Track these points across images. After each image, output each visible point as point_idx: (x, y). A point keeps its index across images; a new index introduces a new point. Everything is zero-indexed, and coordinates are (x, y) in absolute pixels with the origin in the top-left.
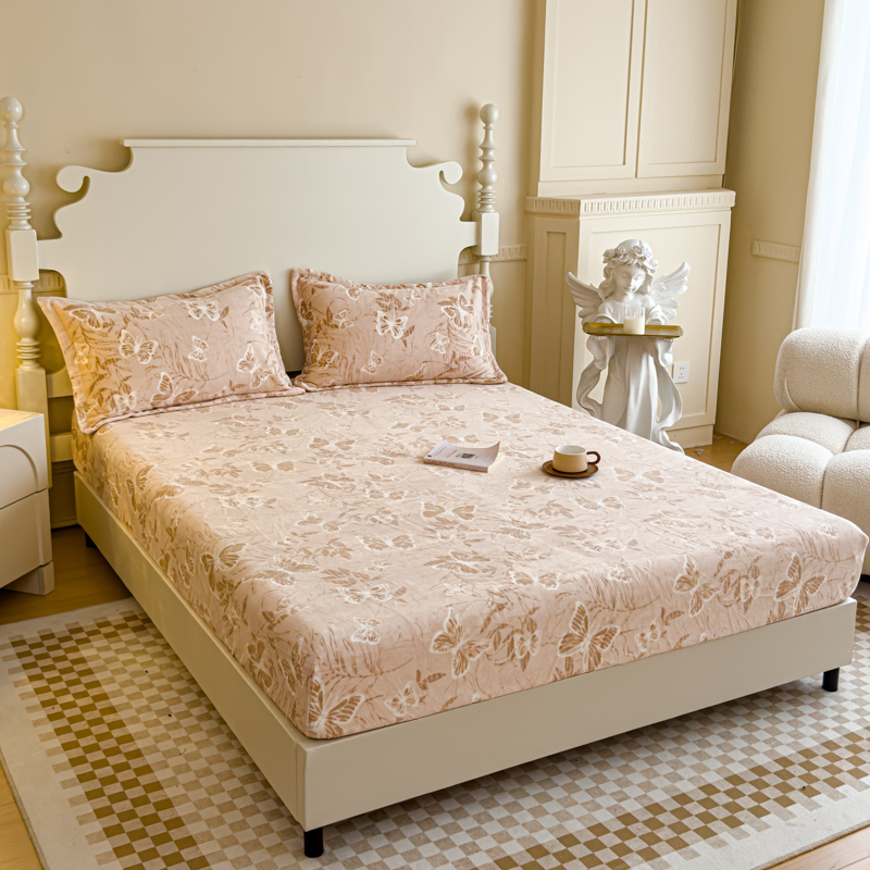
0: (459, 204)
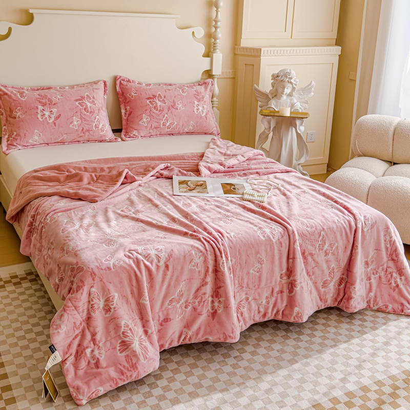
0: (202, 49)
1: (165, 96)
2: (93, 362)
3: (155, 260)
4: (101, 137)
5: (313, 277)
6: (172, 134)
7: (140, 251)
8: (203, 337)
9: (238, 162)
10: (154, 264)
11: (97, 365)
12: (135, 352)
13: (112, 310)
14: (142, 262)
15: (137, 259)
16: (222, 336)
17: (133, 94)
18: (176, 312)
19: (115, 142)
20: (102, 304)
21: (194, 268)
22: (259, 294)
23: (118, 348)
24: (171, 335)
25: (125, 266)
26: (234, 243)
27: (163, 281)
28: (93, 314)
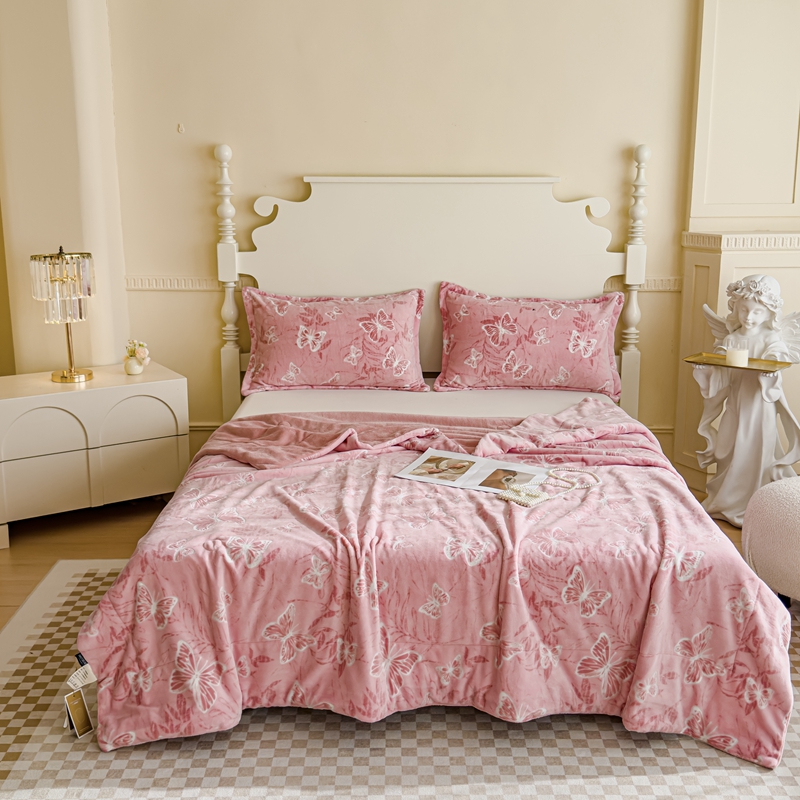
0: (608, 237)
1: (516, 320)
2: (135, 693)
3: (246, 559)
4: (397, 381)
5: (558, 647)
6: (529, 387)
7: (228, 542)
8: (320, 700)
9: (573, 439)
10: (241, 565)
11: (139, 700)
12: (190, 692)
13: (166, 622)
14: (220, 558)
15: (217, 552)
16: (347, 705)
17: (461, 313)
18: (279, 650)
19: (420, 391)
20: (153, 610)
21: (310, 583)
22: (438, 654)
23: (171, 681)
24: (272, 686)
25: (194, 559)
26: (391, 556)
27: (254, 594)
28: (138, 621)
